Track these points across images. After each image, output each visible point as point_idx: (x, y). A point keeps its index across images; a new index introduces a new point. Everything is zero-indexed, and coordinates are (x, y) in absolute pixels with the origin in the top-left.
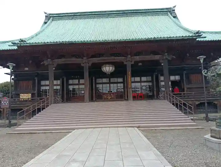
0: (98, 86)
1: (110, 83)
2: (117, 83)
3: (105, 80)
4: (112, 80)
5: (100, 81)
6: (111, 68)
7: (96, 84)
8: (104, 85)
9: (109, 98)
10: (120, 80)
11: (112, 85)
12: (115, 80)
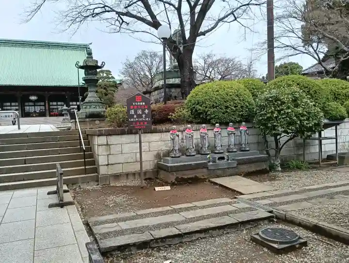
0: (25, 107)
1: (34, 106)
2: (40, 106)
3: (31, 104)
4: (36, 104)
5: (27, 104)
6: (35, 98)
7: (25, 106)
8: (30, 107)
9: (34, 115)
10: (42, 104)
11: (36, 107)
12: (39, 104)
